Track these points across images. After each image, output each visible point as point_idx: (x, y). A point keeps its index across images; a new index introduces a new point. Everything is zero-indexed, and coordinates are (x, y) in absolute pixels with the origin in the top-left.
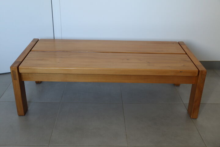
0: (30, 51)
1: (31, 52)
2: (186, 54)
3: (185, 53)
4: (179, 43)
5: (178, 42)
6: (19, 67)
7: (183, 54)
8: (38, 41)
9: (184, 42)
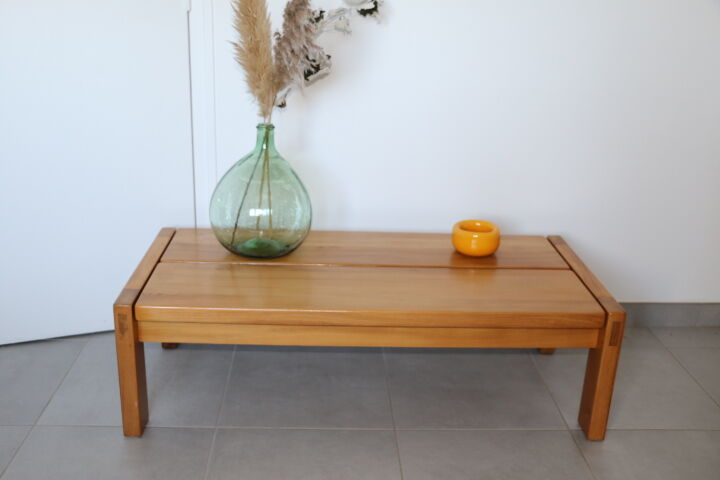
0: (159, 261)
1: (160, 264)
2: (571, 269)
3: (566, 266)
4: (549, 240)
5: (546, 236)
6: (137, 305)
7: (562, 269)
8: (174, 233)
9: (562, 236)
